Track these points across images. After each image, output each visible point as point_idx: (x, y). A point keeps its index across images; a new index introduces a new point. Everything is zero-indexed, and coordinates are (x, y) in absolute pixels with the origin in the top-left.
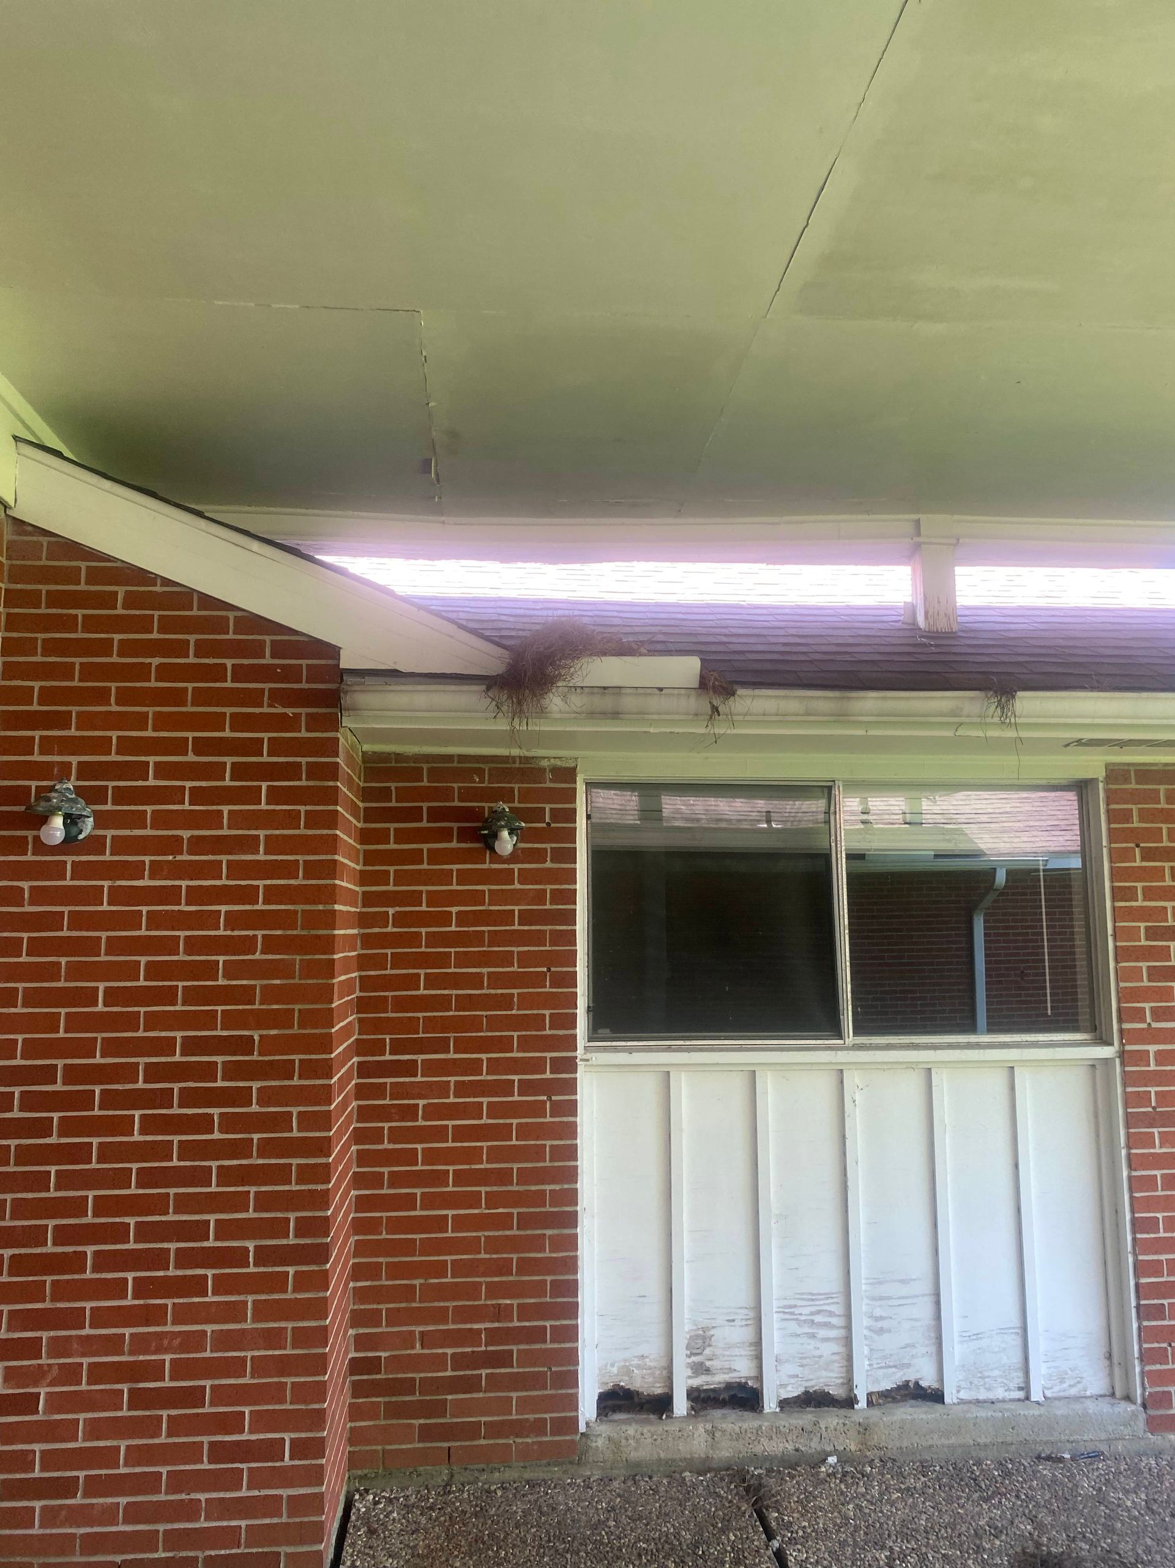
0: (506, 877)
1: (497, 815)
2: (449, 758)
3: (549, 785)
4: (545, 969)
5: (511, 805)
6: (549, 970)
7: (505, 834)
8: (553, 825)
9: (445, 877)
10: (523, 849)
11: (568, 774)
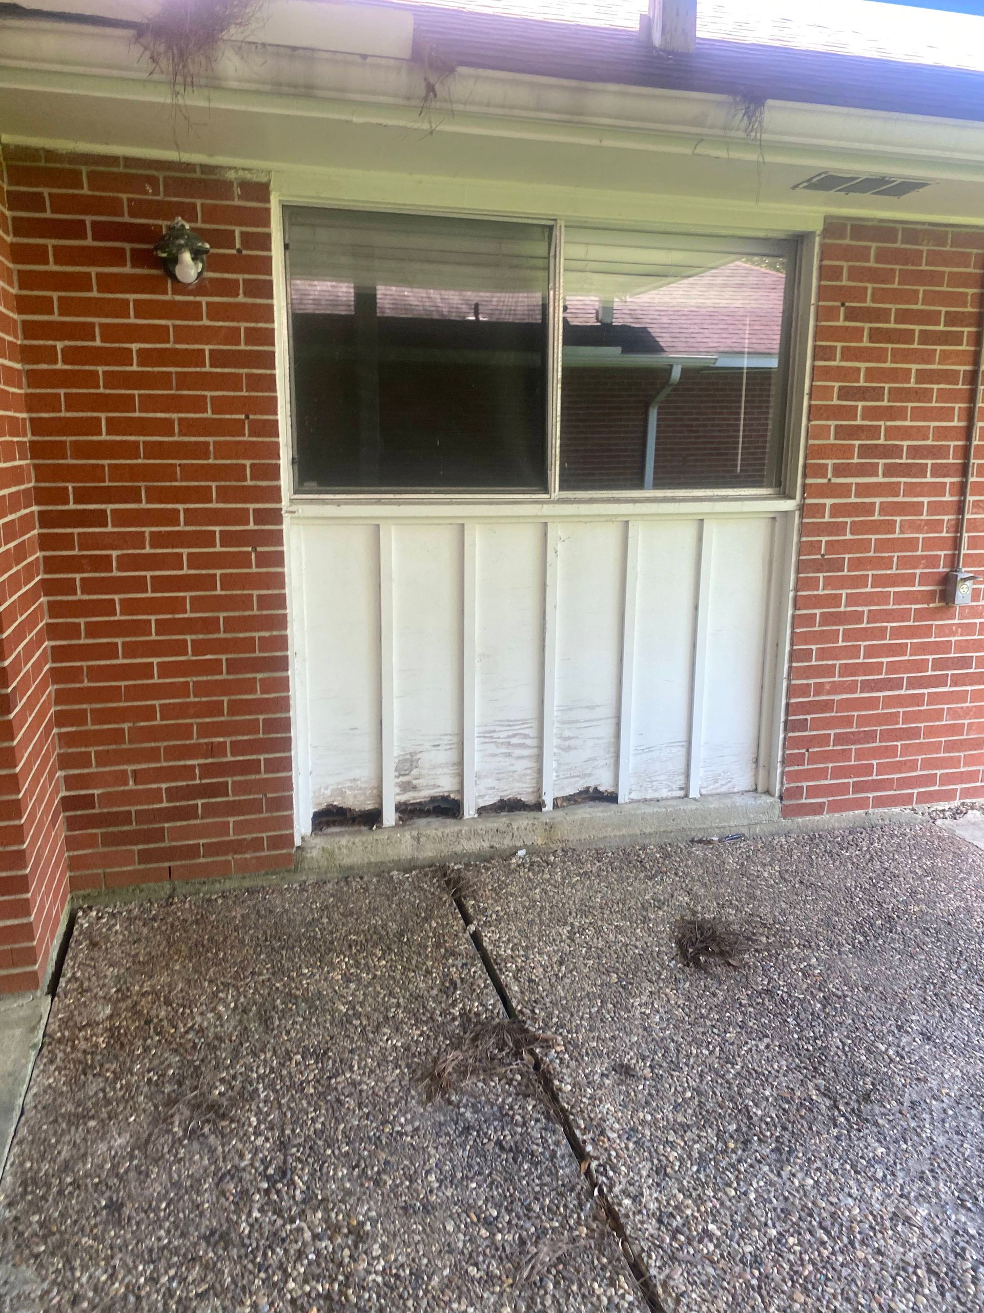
0: (193, 311)
1: (177, 232)
2: (113, 160)
3: (237, 202)
4: (243, 417)
5: (194, 225)
6: (247, 417)
7: (187, 256)
8: (245, 252)
9: (121, 309)
10: (212, 280)
11: (261, 191)
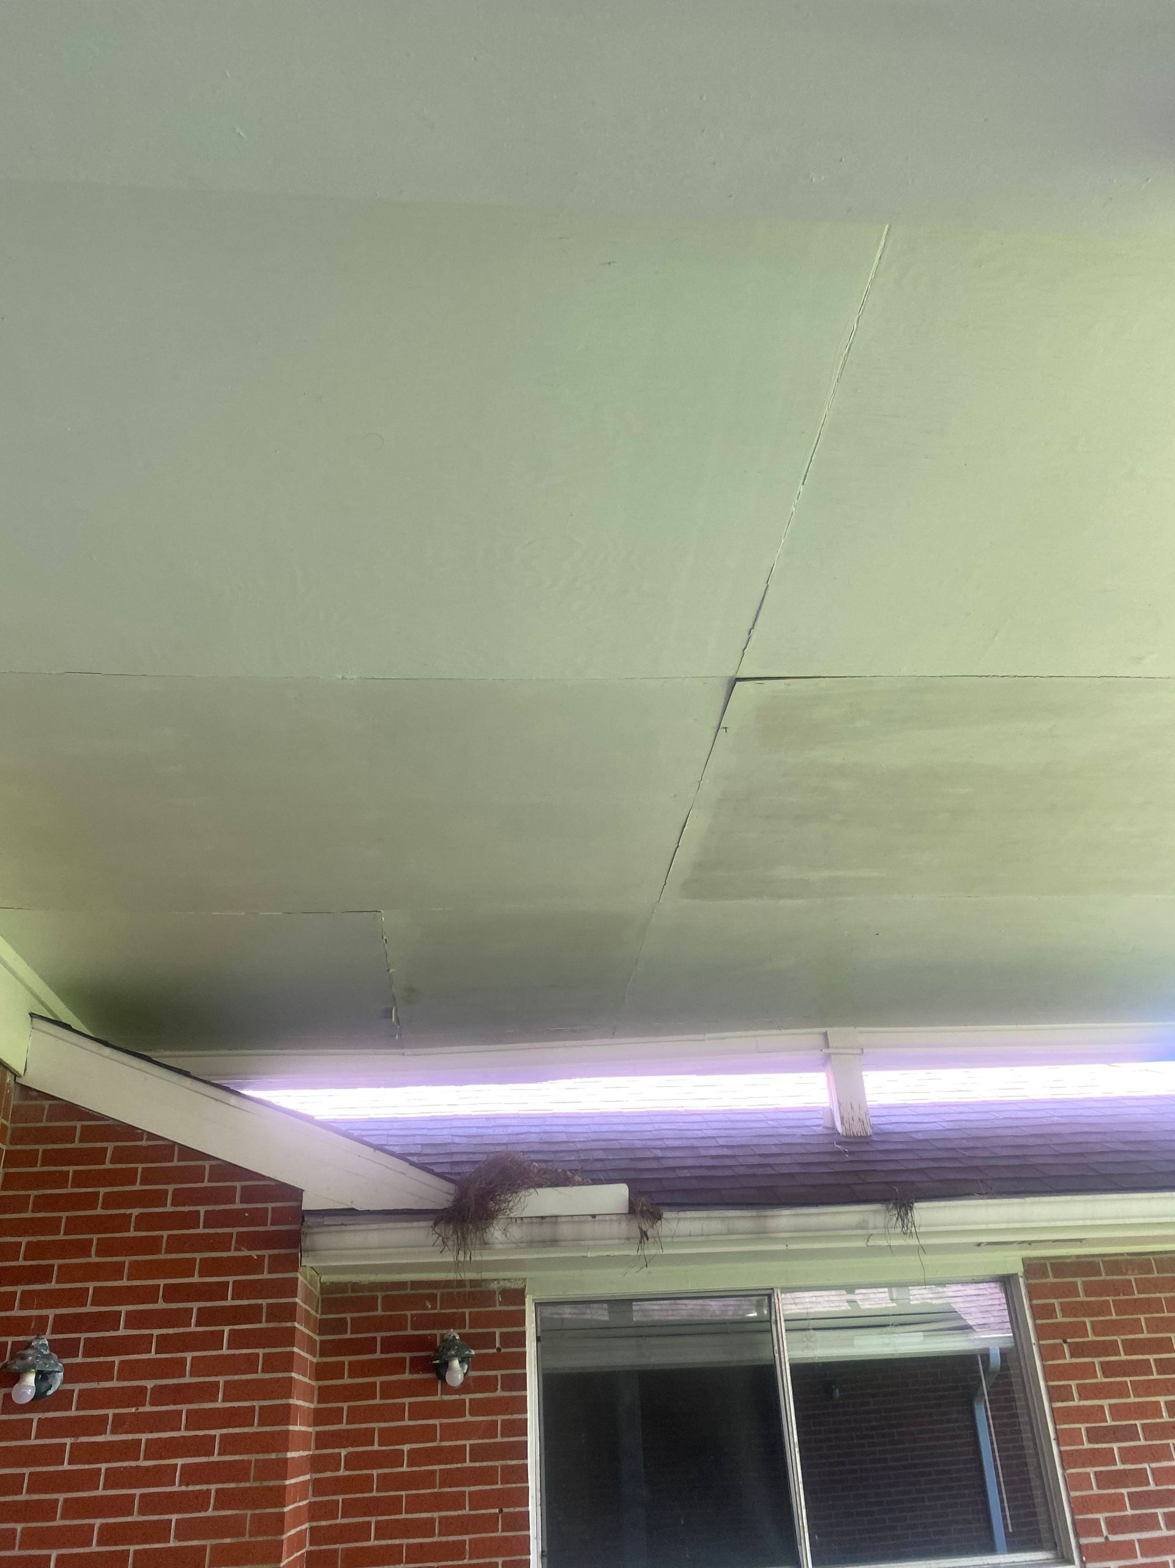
0: (457, 1409)
1: (448, 1344)
2: (402, 1285)
3: (498, 1308)
4: (497, 1511)
5: (462, 1331)
6: (501, 1511)
7: (456, 1363)
8: (503, 1350)
9: (396, 1413)
10: (476, 1379)
11: (517, 1296)
